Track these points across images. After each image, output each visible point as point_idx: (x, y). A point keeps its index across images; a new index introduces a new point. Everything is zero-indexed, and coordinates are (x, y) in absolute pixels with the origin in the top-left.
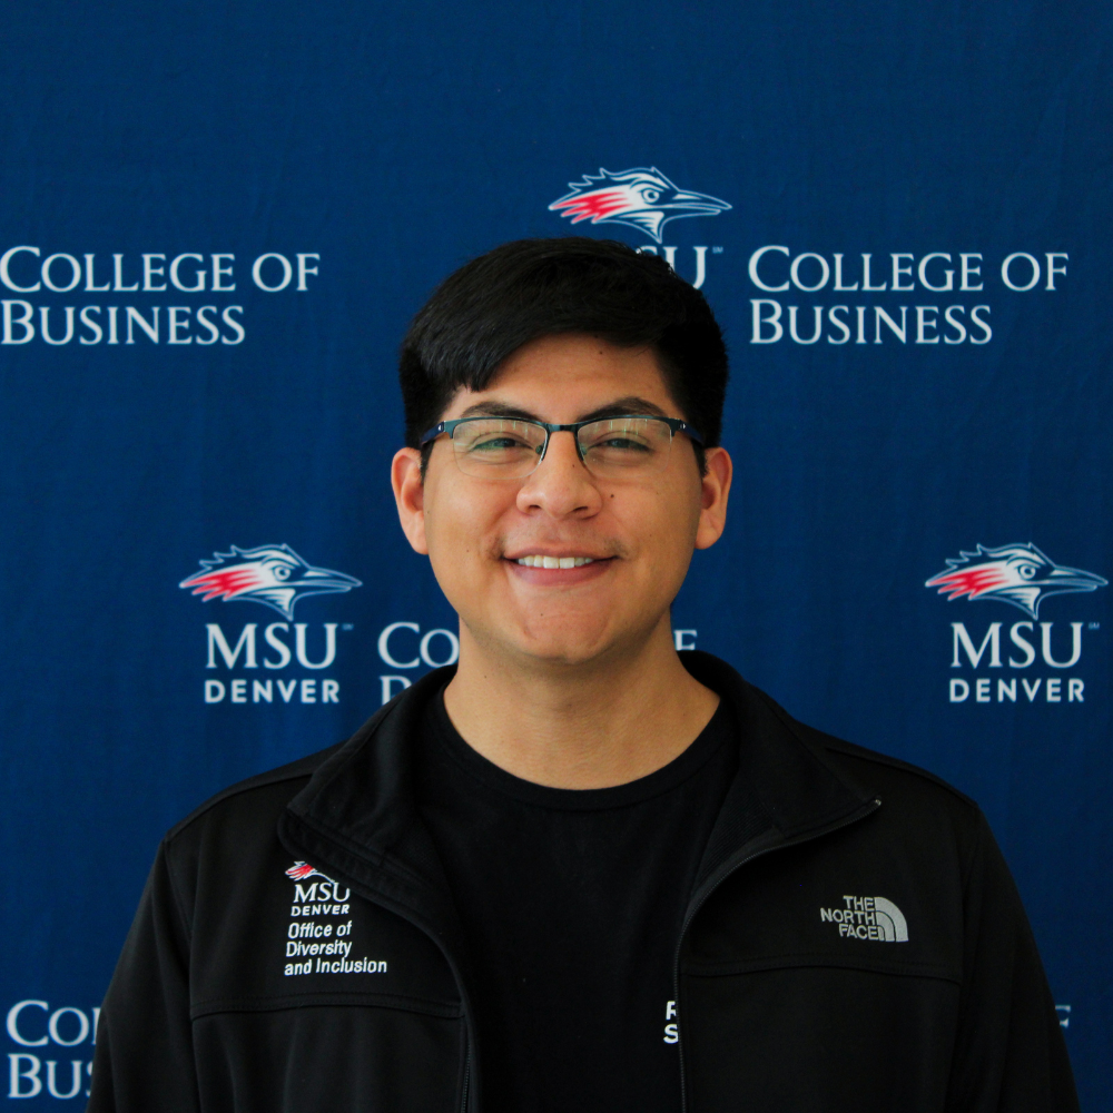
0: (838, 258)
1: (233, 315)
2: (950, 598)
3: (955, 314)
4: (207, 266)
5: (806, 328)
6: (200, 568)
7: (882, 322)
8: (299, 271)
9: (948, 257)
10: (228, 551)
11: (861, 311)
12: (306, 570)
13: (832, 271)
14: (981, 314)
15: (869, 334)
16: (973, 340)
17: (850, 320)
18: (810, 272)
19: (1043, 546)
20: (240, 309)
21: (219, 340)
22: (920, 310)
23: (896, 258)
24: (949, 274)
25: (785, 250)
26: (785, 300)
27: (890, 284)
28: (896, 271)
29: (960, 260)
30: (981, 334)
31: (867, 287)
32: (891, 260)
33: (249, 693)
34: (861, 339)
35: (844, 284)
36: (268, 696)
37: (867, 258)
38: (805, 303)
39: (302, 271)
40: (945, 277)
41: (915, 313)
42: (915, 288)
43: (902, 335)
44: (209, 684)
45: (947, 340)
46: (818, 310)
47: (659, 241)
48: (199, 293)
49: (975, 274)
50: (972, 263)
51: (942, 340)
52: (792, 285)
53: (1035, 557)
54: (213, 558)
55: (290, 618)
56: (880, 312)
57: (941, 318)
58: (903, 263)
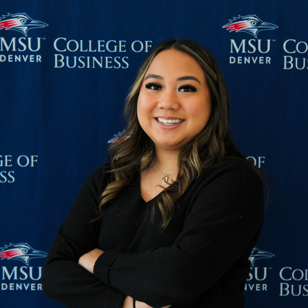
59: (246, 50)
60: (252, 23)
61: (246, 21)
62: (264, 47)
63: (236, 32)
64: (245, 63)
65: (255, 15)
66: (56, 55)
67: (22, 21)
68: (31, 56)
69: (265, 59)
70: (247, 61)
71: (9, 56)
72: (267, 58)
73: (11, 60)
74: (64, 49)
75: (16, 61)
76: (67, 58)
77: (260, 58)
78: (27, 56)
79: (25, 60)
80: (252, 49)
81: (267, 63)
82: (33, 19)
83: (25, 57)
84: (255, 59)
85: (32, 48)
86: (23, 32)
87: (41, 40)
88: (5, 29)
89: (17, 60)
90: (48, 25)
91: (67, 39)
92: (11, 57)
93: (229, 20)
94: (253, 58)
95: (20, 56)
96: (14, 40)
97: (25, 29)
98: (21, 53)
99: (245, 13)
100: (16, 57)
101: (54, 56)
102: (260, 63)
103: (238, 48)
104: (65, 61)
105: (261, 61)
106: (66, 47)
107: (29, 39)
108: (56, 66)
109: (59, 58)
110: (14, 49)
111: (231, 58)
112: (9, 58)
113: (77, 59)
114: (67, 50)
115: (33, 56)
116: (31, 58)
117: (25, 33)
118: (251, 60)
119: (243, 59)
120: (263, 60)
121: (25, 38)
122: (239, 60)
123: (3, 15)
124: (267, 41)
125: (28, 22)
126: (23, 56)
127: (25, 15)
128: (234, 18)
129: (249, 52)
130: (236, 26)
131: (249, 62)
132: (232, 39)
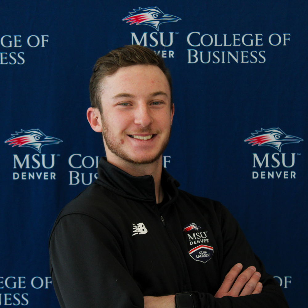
0: (216, 35)
1: (21, 55)
2: (252, 145)
3: (254, 54)
4: (13, 39)
5: (205, 58)
6: (12, 136)
7: (230, 56)
8: (42, 41)
9: (251, 35)
10: (20, 131)
11: (223, 53)
12: (45, 137)
13: (214, 40)
14: (262, 54)
15: (226, 60)
16: (259, 62)
17: (220, 56)
18: (207, 40)
19: (282, 128)
20: (23, 53)
21: (17, 63)
22: (242, 52)
23: (234, 35)
24: (252, 41)
25: (199, 33)
26: (199, 49)
27: (233, 44)
28: (235, 40)
29: (255, 36)
30: (262, 60)
31: (225, 45)
32: (233, 36)
33: (27, 176)
34: (223, 62)
35: (218, 44)
36: (33, 177)
37: (225, 35)
38: (205, 50)
39: (43, 41)
40: (250, 41)
41: (241, 53)
42: (241, 45)
43: (236, 60)
44: (14, 174)
45: (251, 62)
46: (209, 53)
47: (158, 30)
48: (10, 48)
49: (260, 41)
50: (259, 37)
51: (249, 62)
52: (201, 44)
53: (280, 132)
54: (16, 133)
55: (40, 152)
56: (229, 53)
57: (249, 55)
58: (237, 37)
59: (269, 165)
60: (276, 136)
61: (269, 134)
62: (288, 162)
63: (259, 145)
64: (269, 177)
65: (278, 128)
66: (71, 172)
67: (36, 137)
68: (45, 173)
69: (289, 174)
70: (270, 177)
71: (23, 173)
72: (292, 172)
73: (24, 177)
74: (79, 166)
75: (29, 178)
76: (83, 174)
77: (285, 172)
78: (41, 173)
79: (39, 177)
80: (275, 164)
81: (292, 177)
82: (47, 135)
83: (39, 174)
84: (279, 174)
85: (46, 165)
86: (37, 149)
87: (55, 157)
88: (18, 145)
89: (31, 178)
90: (62, 141)
91: (82, 155)
92: (24, 174)
93: (251, 133)
94: (277, 172)
95: (33, 173)
96: (27, 156)
97: (39, 146)
98: (35, 171)
99: (268, 126)
100: (30, 174)
101: (69, 173)
102: (285, 177)
103: (261, 162)
104: (80, 178)
105: (286, 176)
106: (81, 164)
107: (43, 156)
108: (71, 183)
109: (74, 175)
110: (28, 167)
111: (253, 173)
112: (23, 176)
113: (93, 176)
114: (82, 166)
115: (47, 173)
116: (45, 176)
117: (39, 149)
118: (275, 175)
119: (266, 174)
120: (287, 175)
121: (38, 155)
122: (262, 175)
123: (16, 132)
124: (292, 155)
125: (42, 138)
126: (37, 173)
127: (38, 131)
128: (256, 131)
129: (273, 166)
130: (259, 140)
131: (273, 176)
132: (255, 153)
